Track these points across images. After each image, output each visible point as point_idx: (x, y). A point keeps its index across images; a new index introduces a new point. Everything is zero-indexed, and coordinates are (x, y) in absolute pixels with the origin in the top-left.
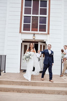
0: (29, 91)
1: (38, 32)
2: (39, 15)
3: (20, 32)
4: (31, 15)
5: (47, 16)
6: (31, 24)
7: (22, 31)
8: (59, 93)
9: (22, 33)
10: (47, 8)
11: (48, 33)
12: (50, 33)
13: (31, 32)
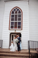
0: (9, 56)
1: (17, 29)
2: (18, 21)
3: (9, 29)
4: (14, 21)
5: (21, 21)
6: (14, 25)
7: (10, 29)
8: (22, 56)
9: (10, 30)
10: (21, 18)
11: (22, 29)
12: (23, 29)
13: (14, 29)
